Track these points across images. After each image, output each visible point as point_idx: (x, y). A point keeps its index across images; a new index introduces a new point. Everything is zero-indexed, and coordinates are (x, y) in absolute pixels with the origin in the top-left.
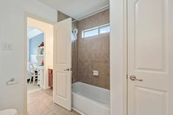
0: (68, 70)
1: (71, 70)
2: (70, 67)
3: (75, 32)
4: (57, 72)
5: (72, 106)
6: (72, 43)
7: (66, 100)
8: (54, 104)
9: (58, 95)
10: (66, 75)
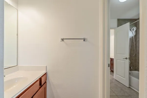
0: (126, 59)
1: (129, 59)
2: (128, 56)
3: (133, 30)
4: (117, 60)
5: (130, 85)
6: (130, 39)
7: (125, 79)
8: (115, 80)
9: (118, 75)
10: (125, 62)
